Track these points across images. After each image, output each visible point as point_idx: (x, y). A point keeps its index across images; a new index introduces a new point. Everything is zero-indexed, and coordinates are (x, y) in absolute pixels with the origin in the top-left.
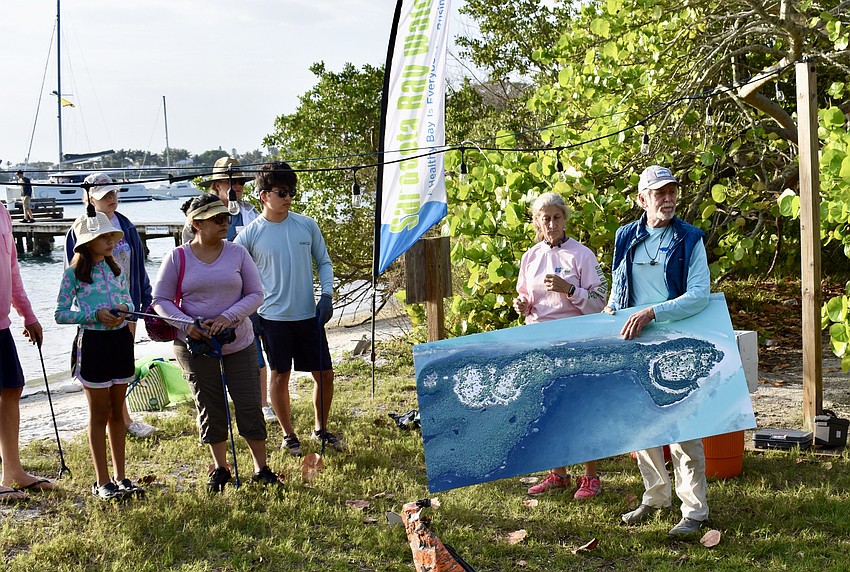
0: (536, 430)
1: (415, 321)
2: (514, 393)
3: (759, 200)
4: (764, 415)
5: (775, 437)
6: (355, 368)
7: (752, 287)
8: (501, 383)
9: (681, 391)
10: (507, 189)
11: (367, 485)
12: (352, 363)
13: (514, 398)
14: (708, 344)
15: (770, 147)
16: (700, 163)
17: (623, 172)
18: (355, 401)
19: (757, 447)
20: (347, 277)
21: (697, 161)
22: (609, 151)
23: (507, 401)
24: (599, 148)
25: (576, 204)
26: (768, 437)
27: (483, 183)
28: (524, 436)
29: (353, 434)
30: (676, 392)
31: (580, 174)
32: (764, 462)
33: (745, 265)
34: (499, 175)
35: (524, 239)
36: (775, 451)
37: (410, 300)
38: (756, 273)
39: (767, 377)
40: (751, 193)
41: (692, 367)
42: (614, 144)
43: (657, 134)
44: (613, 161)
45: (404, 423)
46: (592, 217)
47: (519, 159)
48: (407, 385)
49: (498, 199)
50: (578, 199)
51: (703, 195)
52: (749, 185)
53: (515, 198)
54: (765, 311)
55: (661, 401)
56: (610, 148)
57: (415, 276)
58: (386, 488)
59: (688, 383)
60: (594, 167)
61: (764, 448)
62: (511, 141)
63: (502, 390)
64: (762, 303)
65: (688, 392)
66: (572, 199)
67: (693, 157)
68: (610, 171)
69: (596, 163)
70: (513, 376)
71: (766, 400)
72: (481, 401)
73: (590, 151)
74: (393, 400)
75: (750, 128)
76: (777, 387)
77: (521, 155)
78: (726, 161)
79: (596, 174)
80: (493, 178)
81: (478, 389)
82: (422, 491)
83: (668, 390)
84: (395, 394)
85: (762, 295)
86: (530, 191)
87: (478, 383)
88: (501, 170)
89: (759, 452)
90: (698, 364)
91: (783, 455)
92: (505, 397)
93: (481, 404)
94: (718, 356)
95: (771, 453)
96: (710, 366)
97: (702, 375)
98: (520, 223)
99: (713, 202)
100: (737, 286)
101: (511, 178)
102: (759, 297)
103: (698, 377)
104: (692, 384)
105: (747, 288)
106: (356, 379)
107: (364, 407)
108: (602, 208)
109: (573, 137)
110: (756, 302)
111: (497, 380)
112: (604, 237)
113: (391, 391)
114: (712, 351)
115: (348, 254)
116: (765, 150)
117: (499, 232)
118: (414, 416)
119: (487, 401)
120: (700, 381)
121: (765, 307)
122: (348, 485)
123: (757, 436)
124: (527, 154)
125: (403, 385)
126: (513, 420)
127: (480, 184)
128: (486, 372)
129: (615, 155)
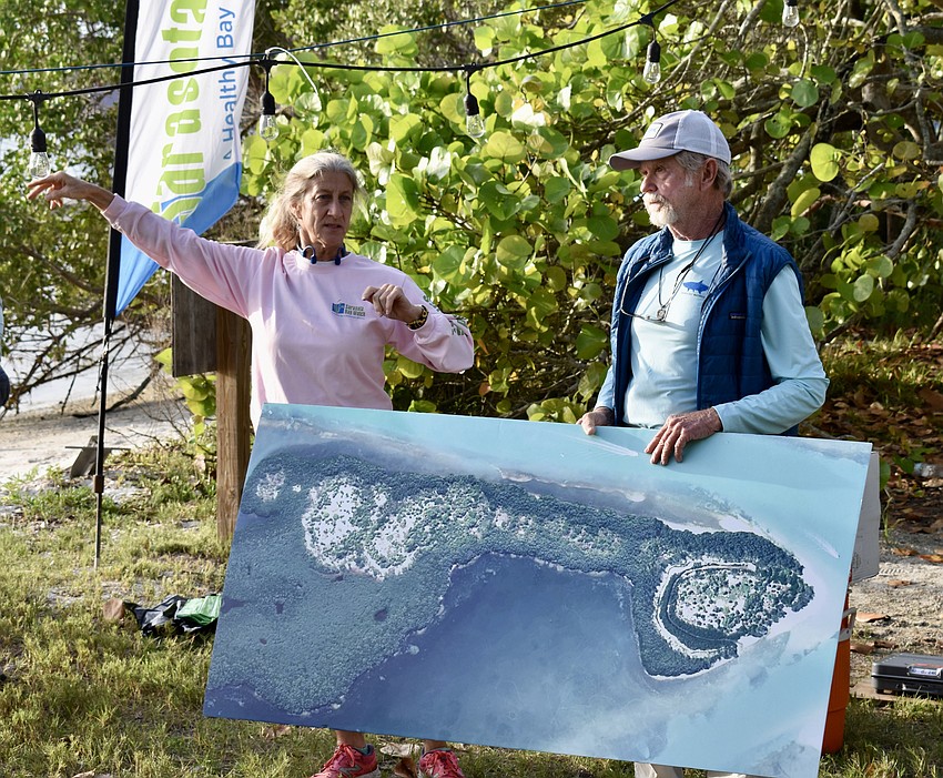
0: (414, 649)
1: (198, 409)
2: (401, 560)
3: (908, 177)
4: (904, 624)
5: (918, 671)
6: (69, 504)
7: (901, 355)
8: (387, 530)
9: (700, 654)
10: (391, 145)
11: (57, 754)
12: (64, 494)
13: (398, 570)
14: (791, 562)
15: (933, 71)
16: (789, 102)
17: (633, 118)
18: (59, 575)
19: (880, 691)
20: (83, 315)
21: (783, 96)
22: (605, 73)
23: (384, 571)
24: (585, 67)
25: (532, 179)
26: (903, 671)
27: (350, 133)
28: (390, 657)
29: (44, 644)
30: (689, 652)
31: (542, 119)
32: (892, 724)
33: (878, 311)
34: (382, 116)
35: (424, 248)
36: (917, 701)
37: (181, 369)
38: (911, 324)
39: (916, 541)
40: (890, 163)
41: (741, 603)
42: (615, 61)
43: (704, 40)
44: (612, 96)
45: (155, 622)
46: (562, 207)
47: (424, 84)
48: (171, 542)
49: (374, 166)
50: (536, 169)
51: (796, 164)
52: (887, 148)
53: (408, 165)
54: (925, 405)
55: (657, 662)
56: (608, 68)
57: (193, 319)
58: (98, 761)
59: (718, 640)
60: (575, 106)
61: (893, 694)
62: (408, 47)
63: (383, 546)
64: (918, 389)
65: (713, 660)
66: (524, 169)
67: (776, 88)
68: (606, 115)
69: (579, 100)
70: (411, 522)
71: (910, 590)
72: (340, 557)
73: (567, 73)
74: (138, 573)
75: (897, 32)
76: (935, 563)
77: (428, 77)
78: (845, 99)
79: (577, 120)
80: (367, 121)
81: (344, 529)
82: (172, 768)
83: (676, 644)
84: (143, 561)
85: (918, 372)
86: (436, 151)
87: (346, 518)
88: (385, 106)
89: (885, 703)
90: (754, 603)
91: (932, 710)
92: (383, 561)
93: (338, 564)
94: (799, 595)
95: (908, 706)
96: (777, 614)
97: (754, 632)
98: (414, 215)
99: (813, 181)
100: (869, 352)
101: (404, 123)
102: (913, 376)
103: (743, 631)
104: (727, 645)
105: (890, 357)
106: (69, 528)
107: (75, 586)
108: (583, 189)
109: (535, 42)
110: (907, 386)
111: (382, 522)
112: (587, 247)
113: (137, 554)
114: (794, 581)
115: (87, 267)
116: (921, 77)
117: (374, 232)
118: (174, 608)
119: (349, 562)
120: (746, 642)
121: (925, 397)
122: (19, 755)
123: (882, 669)
124: (440, 75)
125: (161, 543)
126: (381, 615)
127: (343, 135)
128: (368, 499)
129: (616, 84)
